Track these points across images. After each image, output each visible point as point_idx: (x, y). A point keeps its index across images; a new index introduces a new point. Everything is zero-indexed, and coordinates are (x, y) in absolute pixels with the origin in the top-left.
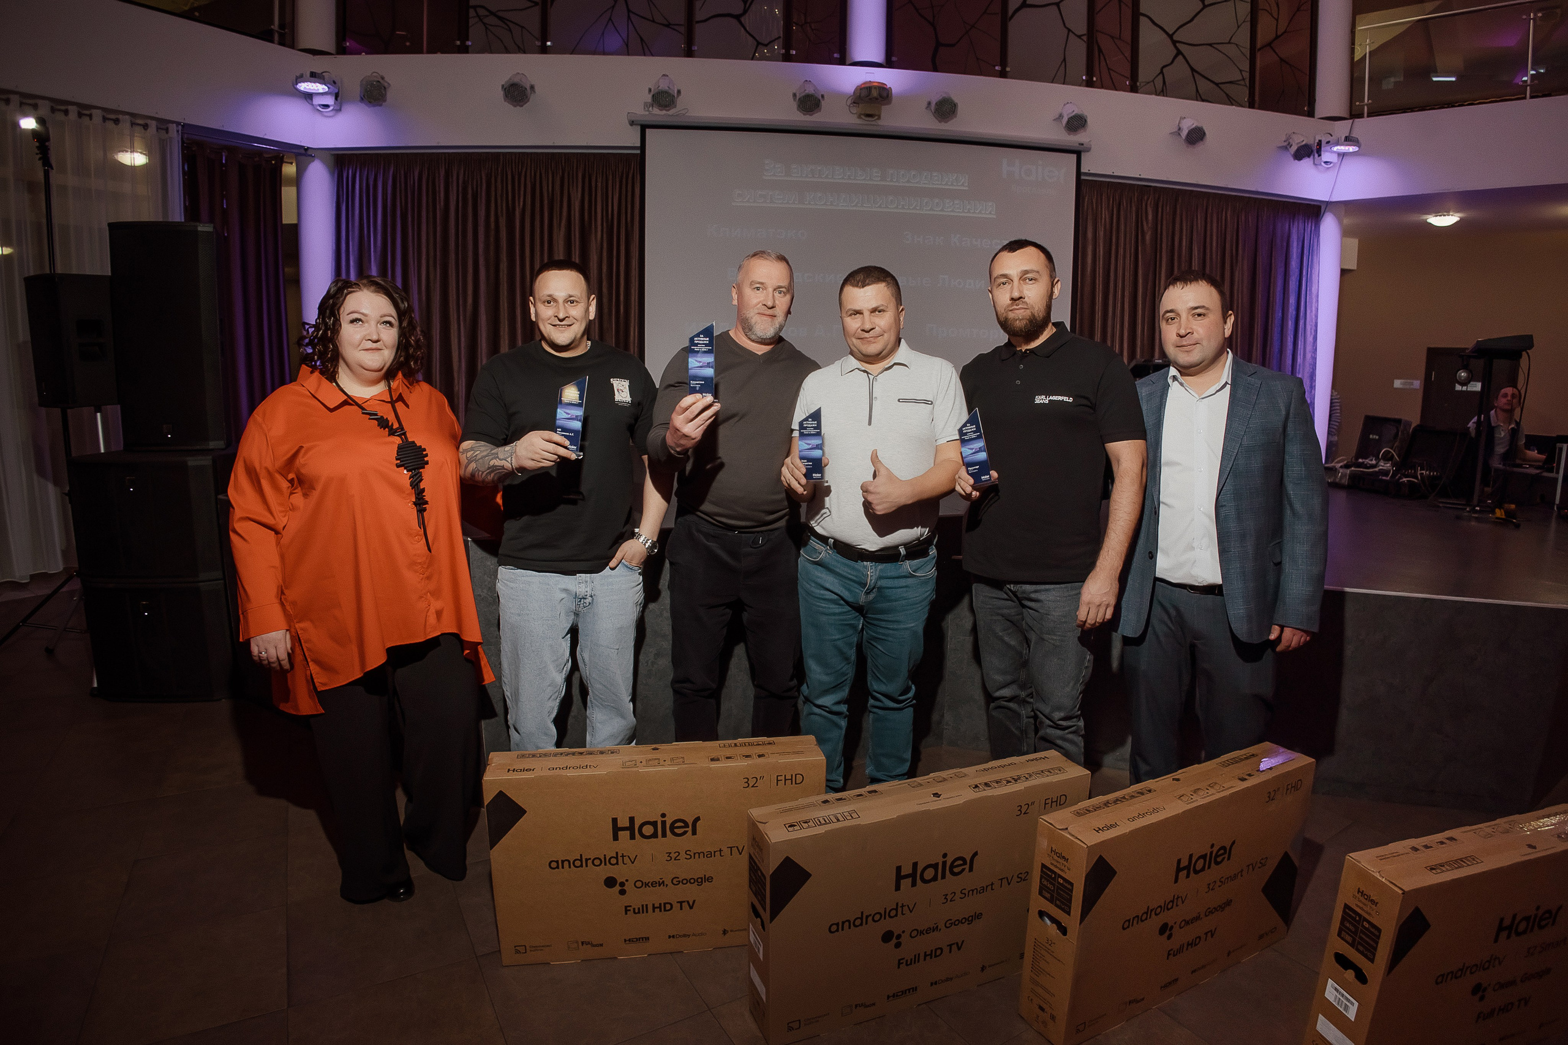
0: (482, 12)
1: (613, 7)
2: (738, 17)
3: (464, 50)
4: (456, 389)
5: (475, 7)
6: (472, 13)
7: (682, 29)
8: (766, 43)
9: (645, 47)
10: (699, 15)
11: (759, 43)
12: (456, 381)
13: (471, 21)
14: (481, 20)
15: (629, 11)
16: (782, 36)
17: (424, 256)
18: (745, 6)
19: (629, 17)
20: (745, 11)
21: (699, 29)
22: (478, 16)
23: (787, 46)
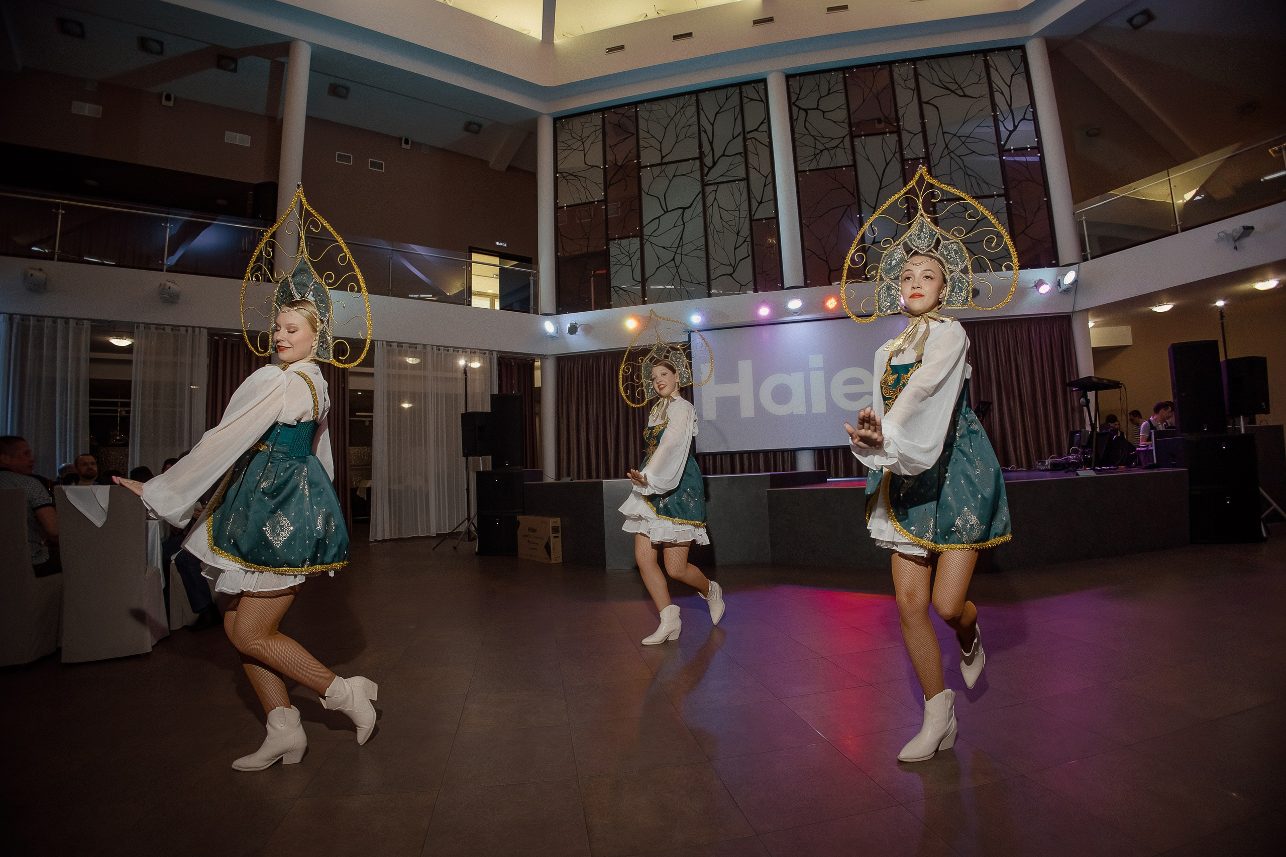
0: (616, 289)
1: (673, 279)
2: (731, 275)
3: (610, 307)
4: (609, 458)
5: (613, 287)
6: (612, 289)
7: (705, 284)
8: (745, 284)
9: (689, 295)
10: (712, 277)
11: (741, 285)
12: (610, 454)
13: (612, 293)
14: (616, 292)
15: (681, 280)
16: (752, 280)
17: (595, 399)
18: (734, 268)
19: (681, 282)
20: (734, 271)
21: (713, 283)
22: (615, 291)
23: (755, 284)
